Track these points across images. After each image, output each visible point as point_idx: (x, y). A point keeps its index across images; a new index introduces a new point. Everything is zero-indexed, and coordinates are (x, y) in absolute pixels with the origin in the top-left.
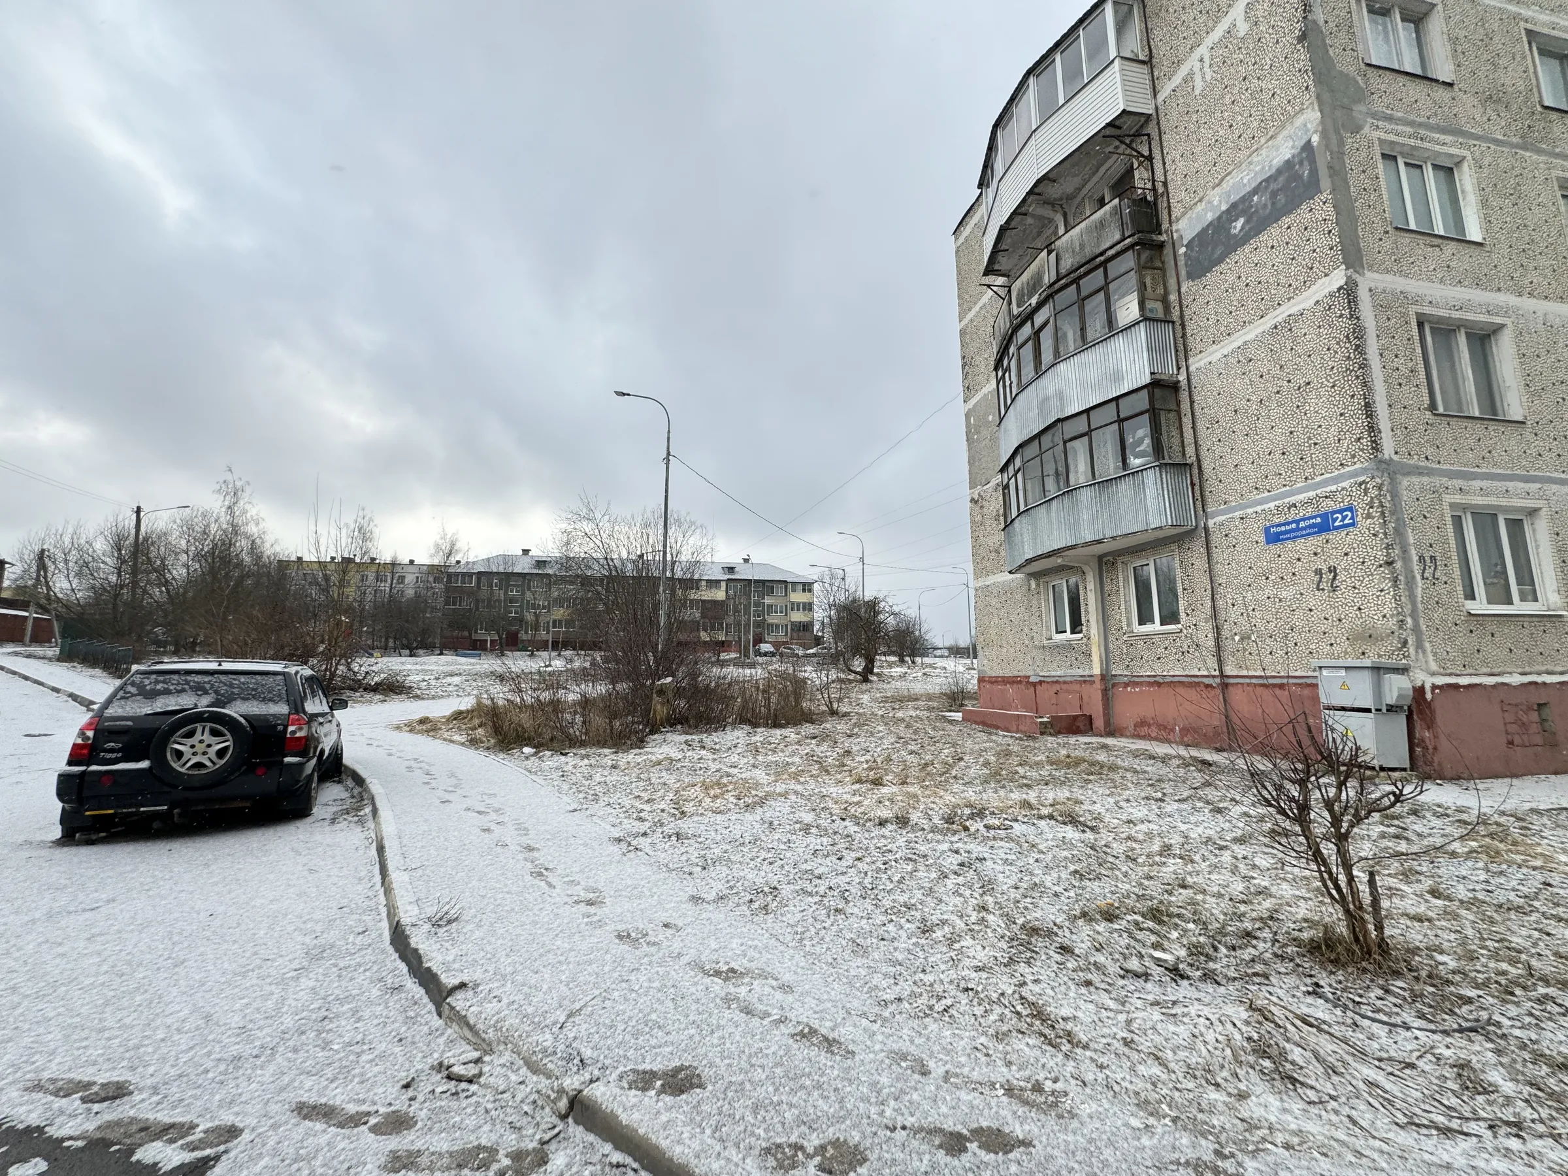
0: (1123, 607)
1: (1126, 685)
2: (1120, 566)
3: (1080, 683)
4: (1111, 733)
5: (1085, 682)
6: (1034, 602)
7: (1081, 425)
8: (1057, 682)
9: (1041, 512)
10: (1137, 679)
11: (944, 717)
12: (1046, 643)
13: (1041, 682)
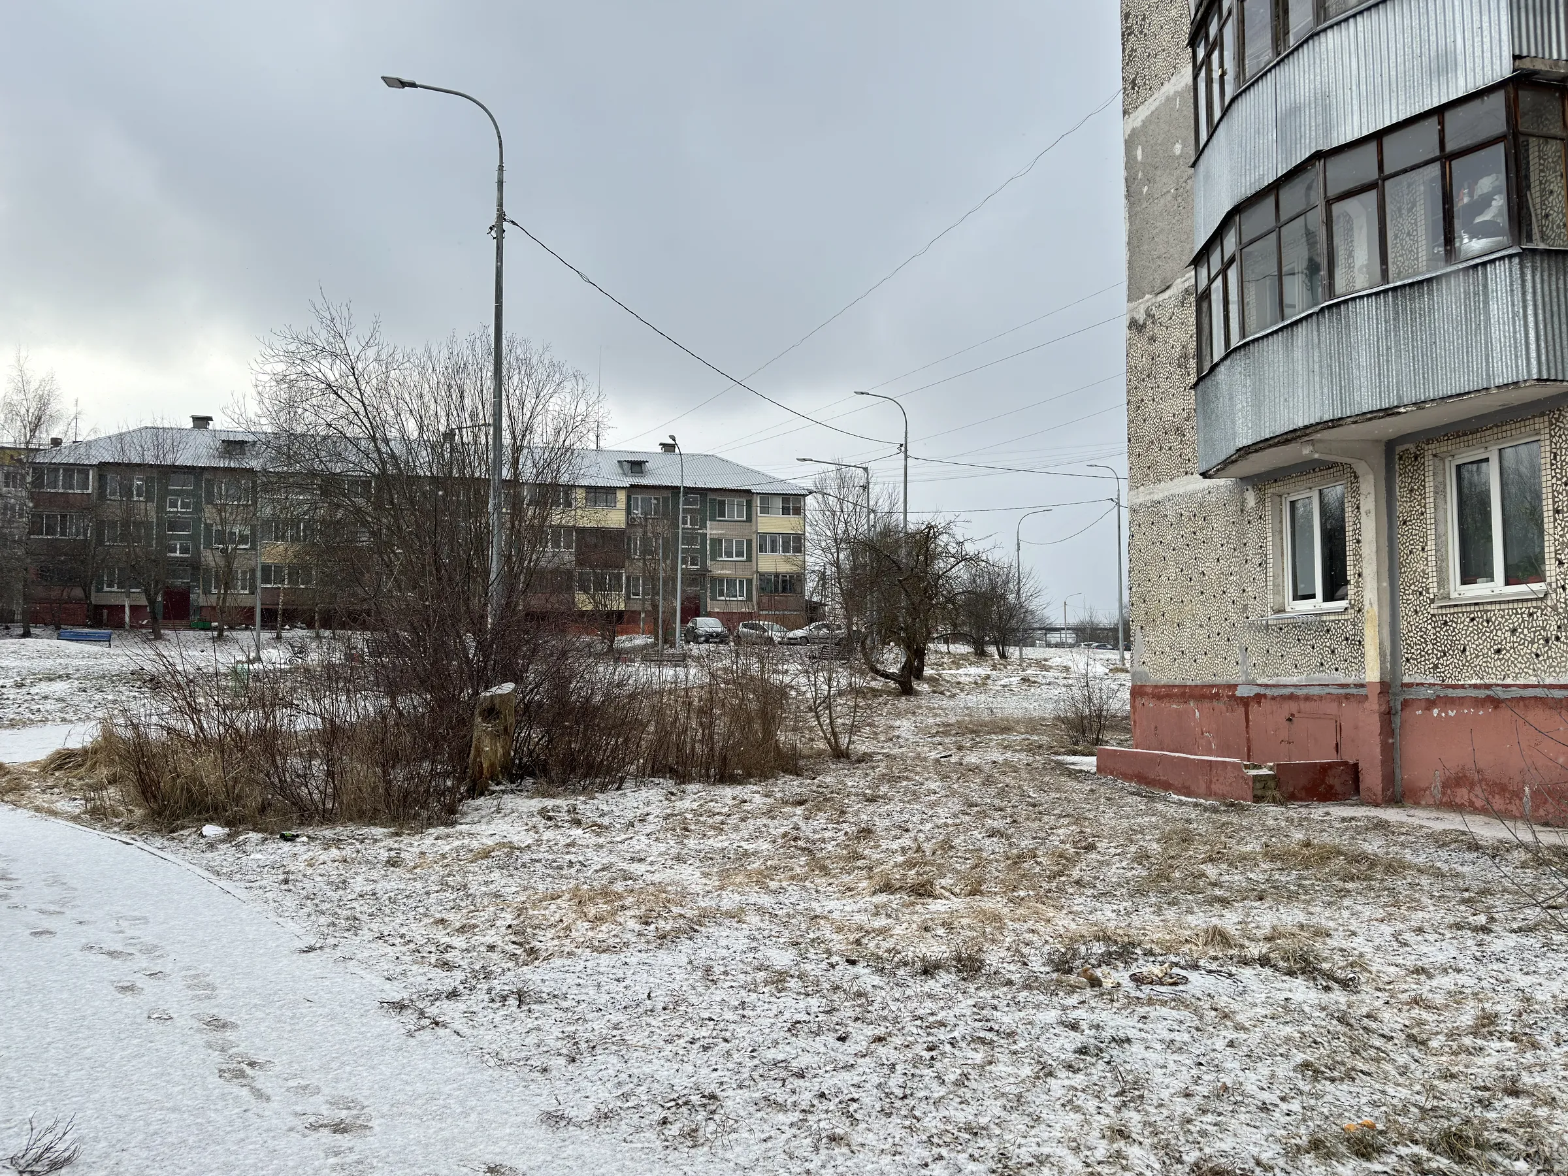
0: (1431, 546)
1: (1430, 704)
2: (1429, 462)
3: (1339, 699)
4: (1396, 796)
5: (1347, 697)
6: (1251, 535)
7: (1363, 166)
8: (1292, 697)
9: (1274, 349)
10: (1450, 693)
11: (1060, 764)
12: (1272, 618)
13: (1259, 697)
